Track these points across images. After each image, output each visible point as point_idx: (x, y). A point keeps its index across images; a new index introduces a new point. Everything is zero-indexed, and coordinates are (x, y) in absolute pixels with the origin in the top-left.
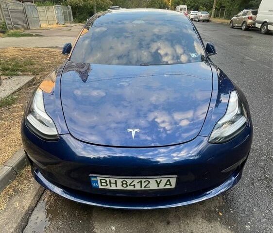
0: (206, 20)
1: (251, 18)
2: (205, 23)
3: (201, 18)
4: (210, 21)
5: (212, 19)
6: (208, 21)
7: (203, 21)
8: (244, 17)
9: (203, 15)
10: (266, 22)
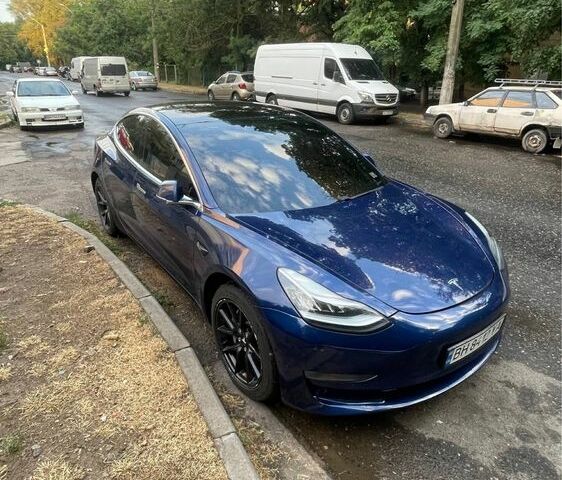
0: (150, 87)
1: (244, 87)
2: (148, 93)
3: (141, 84)
4: (159, 89)
5: (162, 85)
6: (155, 89)
7: (144, 89)
8: (232, 84)
9: (142, 78)
10: (271, 94)
